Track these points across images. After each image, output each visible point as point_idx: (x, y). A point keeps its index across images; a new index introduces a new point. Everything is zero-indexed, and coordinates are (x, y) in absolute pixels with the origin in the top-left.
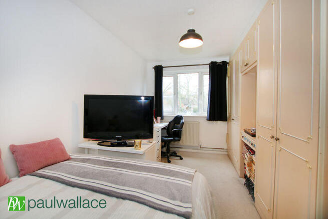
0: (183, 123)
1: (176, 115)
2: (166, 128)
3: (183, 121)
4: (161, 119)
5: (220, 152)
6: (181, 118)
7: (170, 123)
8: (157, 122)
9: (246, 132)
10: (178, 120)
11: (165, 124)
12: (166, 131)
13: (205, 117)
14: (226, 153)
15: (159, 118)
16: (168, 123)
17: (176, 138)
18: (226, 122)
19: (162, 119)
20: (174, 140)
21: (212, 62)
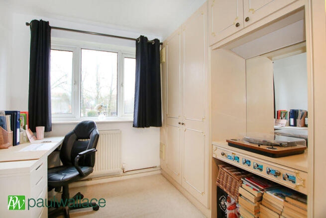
0: (97, 136)
1: (80, 121)
2: (60, 149)
3: (97, 131)
4: (46, 130)
5: (149, 174)
6: (92, 125)
7: (67, 138)
8: (36, 138)
9: (231, 144)
10: (84, 130)
11: (55, 142)
12: (57, 156)
13: (130, 122)
14: (159, 172)
15: (41, 130)
16: (63, 138)
17: (84, 170)
18: (159, 128)
19: (48, 129)
20: (81, 176)
21: (142, 37)
